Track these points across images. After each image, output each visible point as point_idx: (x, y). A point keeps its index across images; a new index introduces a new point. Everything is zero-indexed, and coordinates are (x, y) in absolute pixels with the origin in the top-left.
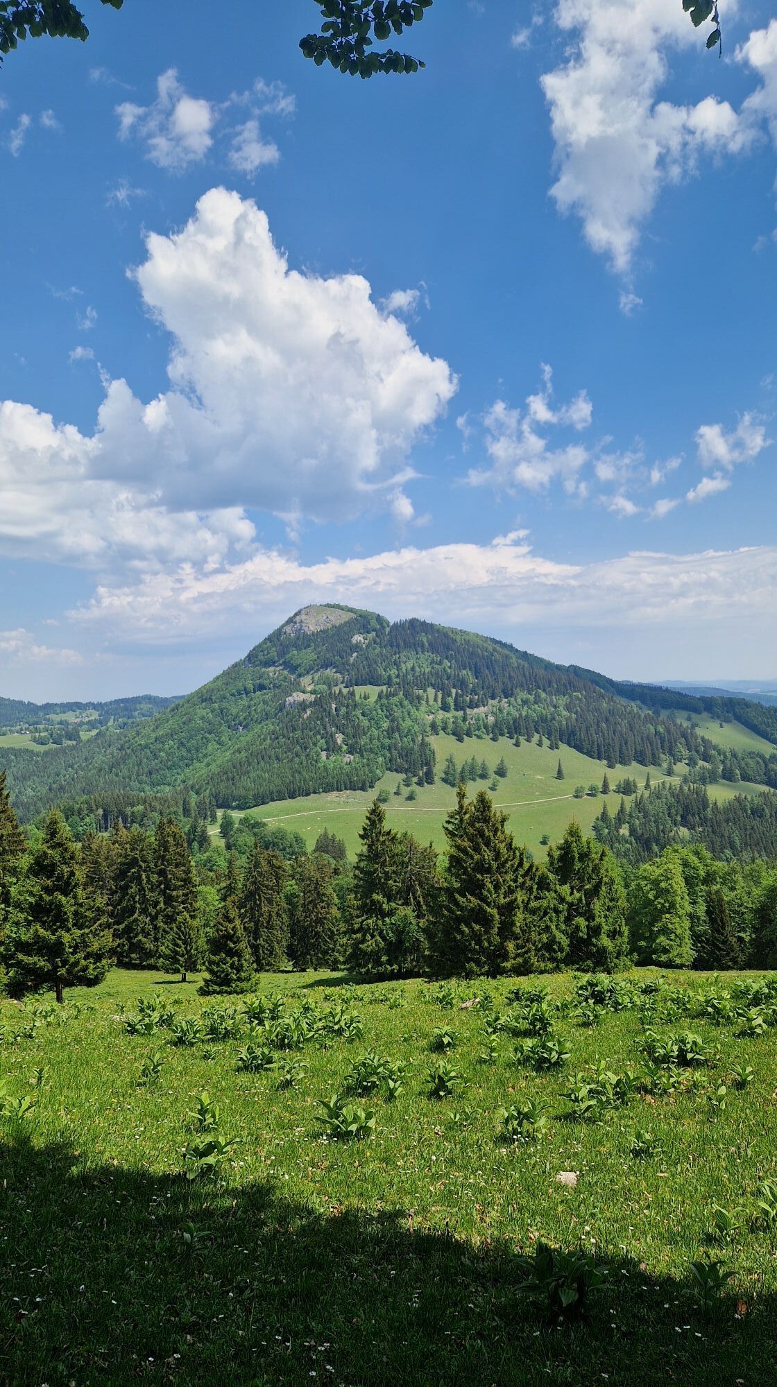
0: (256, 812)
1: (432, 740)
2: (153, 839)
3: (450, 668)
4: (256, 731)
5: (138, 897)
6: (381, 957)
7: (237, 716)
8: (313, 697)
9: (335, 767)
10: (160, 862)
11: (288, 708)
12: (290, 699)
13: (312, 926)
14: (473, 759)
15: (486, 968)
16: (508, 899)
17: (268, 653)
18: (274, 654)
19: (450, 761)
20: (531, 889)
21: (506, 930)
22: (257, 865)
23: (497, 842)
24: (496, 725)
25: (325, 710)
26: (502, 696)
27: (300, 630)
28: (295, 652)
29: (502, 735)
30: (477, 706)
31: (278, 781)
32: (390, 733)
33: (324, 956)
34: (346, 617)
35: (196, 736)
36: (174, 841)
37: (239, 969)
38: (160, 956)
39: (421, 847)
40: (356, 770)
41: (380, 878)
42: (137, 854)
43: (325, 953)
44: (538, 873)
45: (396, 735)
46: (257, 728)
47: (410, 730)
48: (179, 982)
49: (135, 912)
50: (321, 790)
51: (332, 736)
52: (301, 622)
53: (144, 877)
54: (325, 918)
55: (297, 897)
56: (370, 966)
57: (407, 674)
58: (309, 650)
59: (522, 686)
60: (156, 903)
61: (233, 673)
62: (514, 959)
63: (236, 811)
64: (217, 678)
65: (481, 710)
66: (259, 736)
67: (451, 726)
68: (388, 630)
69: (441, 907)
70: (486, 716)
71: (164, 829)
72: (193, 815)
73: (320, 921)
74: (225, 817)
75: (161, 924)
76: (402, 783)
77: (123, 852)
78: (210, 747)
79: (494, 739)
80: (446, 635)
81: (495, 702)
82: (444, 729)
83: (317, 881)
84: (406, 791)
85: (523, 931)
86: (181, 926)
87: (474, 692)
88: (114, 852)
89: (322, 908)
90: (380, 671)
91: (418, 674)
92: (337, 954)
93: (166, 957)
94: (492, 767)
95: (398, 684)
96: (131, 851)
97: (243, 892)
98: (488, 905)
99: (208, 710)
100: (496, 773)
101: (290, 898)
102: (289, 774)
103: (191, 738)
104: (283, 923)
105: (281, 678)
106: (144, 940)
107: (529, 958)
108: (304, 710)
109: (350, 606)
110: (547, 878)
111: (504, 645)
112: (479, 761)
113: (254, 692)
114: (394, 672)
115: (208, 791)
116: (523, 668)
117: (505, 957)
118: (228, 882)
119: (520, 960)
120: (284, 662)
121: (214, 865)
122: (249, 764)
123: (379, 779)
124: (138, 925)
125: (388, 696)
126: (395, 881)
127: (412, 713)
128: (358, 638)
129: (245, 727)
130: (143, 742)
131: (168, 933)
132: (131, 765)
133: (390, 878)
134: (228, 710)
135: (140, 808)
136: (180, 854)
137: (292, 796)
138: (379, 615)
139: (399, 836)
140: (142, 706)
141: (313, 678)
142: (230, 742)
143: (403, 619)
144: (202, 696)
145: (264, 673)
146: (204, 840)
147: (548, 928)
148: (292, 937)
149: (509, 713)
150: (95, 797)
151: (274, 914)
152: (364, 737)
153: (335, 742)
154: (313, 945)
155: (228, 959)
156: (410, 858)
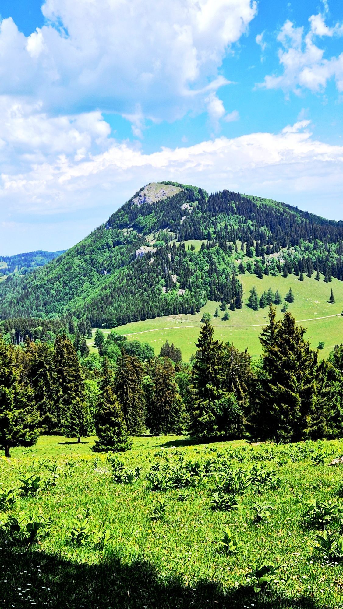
0: (119, 330)
1: (240, 278)
2: (52, 349)
3: (252, 225)
4: (116, 274)
5: (45, 388)
6: (212, 426)
7: (102, 264)
8: (155, 249)
9: (172, 299)
10: (58, 365)
11: (138, 258)
12: (139, 252)
13: (163, 406)
14: (270, 290)
15: (292, 433)
16: (306, 387)
17: (122, 219)
18: (126, 219)
19: (253, 292)
20: (322, 380)
21: (306, 408)
22: (124, 366)
23: (299, 347)
24: (285, 265)
25: (164, 258)
26: (290, 245)
27: (144, 201)
28: (141, 218)
29: (290, 273)
30: (272, 253)
31: (133, 308)
32: (210, 273)
33: (171, 426)
34: (177, 190)
35: (75, 278)
36: (67, 350)
37: (119, 434)
38: (62, 426)
39: (239, 352)
40: (187, 300)
41: (211, 374)
42: (43, 359)
43: (172, 423)
44: (328, 369)
45: (215, 275)
46: (117, 272)
47: (224, 271)
48: (76, 443)
49: (44, 398)
50: (163, 314)
51: (169, 277)
52: (145, 195)
53: (48, 374)
54: (171, 401)
55: (152, 386)
56: (205, 432)
57: (221, 231)
58: (151, 216)
59: (304, 237)
60: (57, 392)
61: (98, 234)
62: (311, 427)
63: (105, 329)
64: (88, 237)
65: (275, 256)
66: (119, 278)
67: (253, 267)
68: (207, 199)
69: (259, 393)
70: (279, 260)
71: (60, 342)
72: (76, 333)
73: (167, 402)
74: (98, 334)
75: (61, 405)
76: (219, 308)
77: (33, 358)
78: (85, 286)
79: (285, 276)
80: (249, 202)
81: (285, 249)
82: (249, 269)
83: (165, 376)
84: (222, 314)
85: (317, 408)
86: (75, 407)
87: (270, 242)
88: (27, 358)
89: (169, 394)
90: (202, 229)
91: (229, 231)
92: (181, 424)
93: (67, 427)
94: (283, 296)
95: (215, 238)
96: (38, 358)
97: (115, 384)
98: (293, 391)
99: (82, 260)
100: (286, 300)
101: (146, 387)
102: (140, 303)
103: (72, 279)
104: (142, 404)
105: (132, 236)
106: (51, 416)
107: (322, 426)
108: (149, 259)
109: (179, 183)
110: (334, 372)
111: (291, 208)
112: (274, 292)
113: (114, 247)
114: (212, 230)
115: (85, 316)
116: (306, 224)
117: (305, 426)
118: (105, 377)
119: (316, 428)
120: (134, 225)
121: (92, 366)
122: (113, 297)
123: (203, 306)
124: (46, 406)
125: (208, 247)
126: (222, 375)
127: (225, 259)
128: (185, 206)
129: (109, 271)
130: (39, 283)
131: (66, 411)
132: (32, 300)
133: (218, 373)
134: (96, 260)
135: (40, 328)
136: (71, 359)
137: (143, 319)
138: (200, 189)
139: (223, 344)
140: (36, 258)
141: (154, 235)
142: (99, 283)
143: (218, 191)
144: (78, 250)
145: (120, 233)
146: (84, 350)
147: (334, 407)
148: (149, 413)
149: (295, 257)
150: (9, 321)
151: (136, 398)
152: (192, 277)
153: (171, 280)
154: (164, 418)
155: (111, 428)
156: (231, 360)
